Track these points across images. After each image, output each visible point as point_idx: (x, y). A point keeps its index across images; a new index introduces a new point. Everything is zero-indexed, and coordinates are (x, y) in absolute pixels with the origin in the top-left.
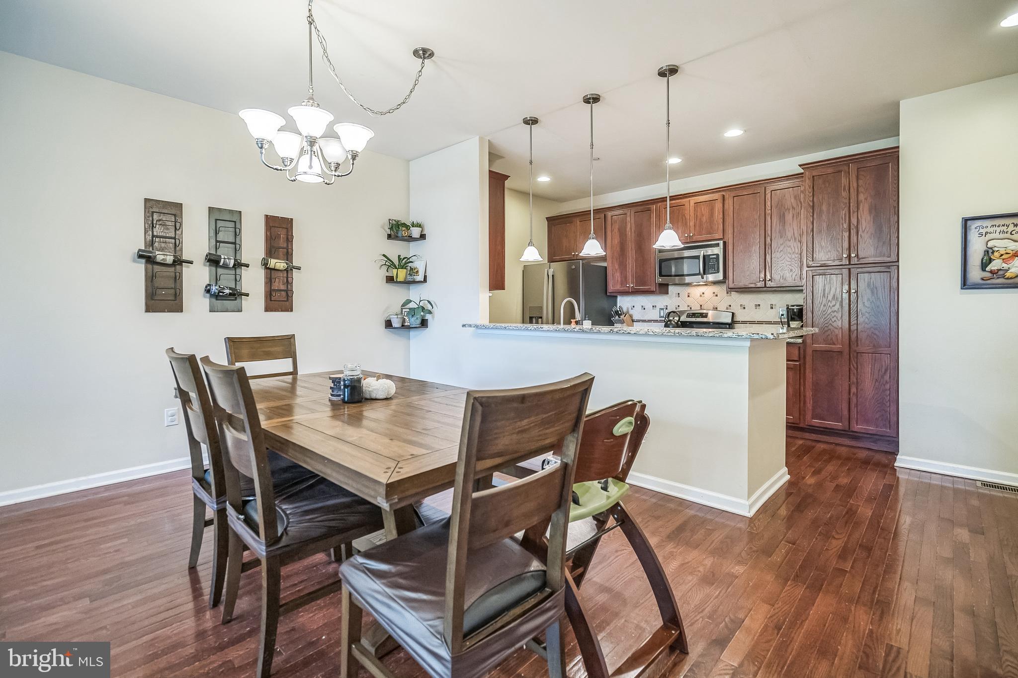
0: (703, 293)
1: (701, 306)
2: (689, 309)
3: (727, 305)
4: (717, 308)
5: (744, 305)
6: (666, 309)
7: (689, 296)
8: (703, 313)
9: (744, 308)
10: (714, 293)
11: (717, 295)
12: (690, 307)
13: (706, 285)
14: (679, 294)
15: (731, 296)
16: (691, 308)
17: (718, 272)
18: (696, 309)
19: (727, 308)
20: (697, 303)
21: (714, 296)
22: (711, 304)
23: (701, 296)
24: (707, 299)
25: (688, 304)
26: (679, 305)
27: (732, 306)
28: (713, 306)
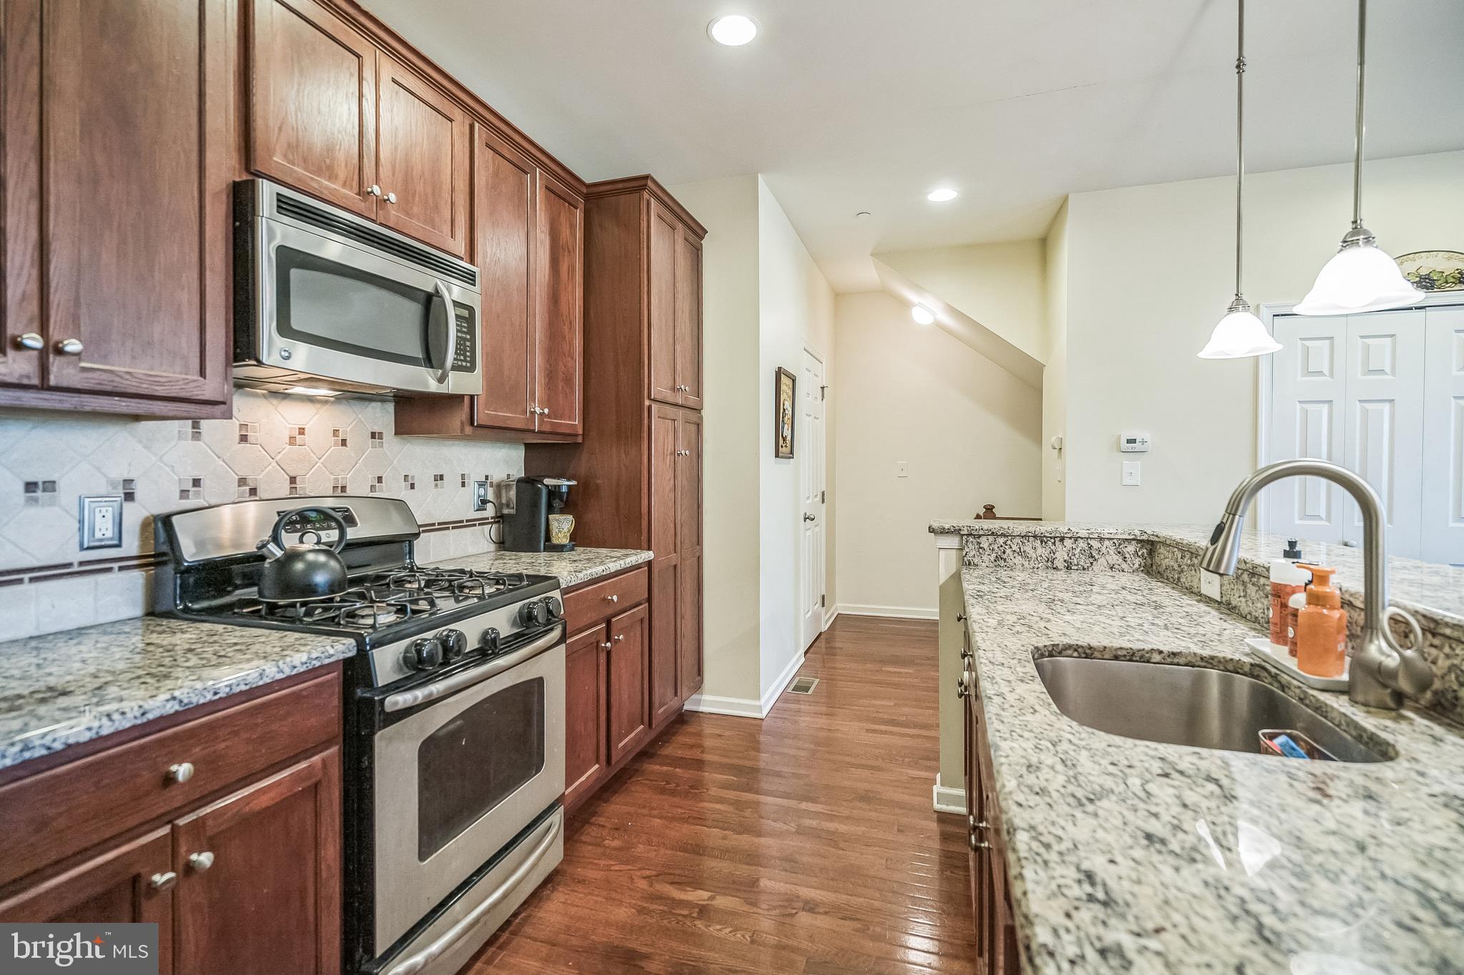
0: (302, 431)
1: (293, 480)
3: (368, 477)
4: (343, 489)
7: (244, 438)
9: (412, 486)
10: (334, 432)
11: (344, 442)
14: (197, 424)
19: (373, 488)
20: (278, 467)
21: (336, 444)
22: (327, 473)
23: (292, 441)
24: (312, 454)
25: (243, 474)
26: (197, 475)
27: (384, 480)
28: (334, 479)
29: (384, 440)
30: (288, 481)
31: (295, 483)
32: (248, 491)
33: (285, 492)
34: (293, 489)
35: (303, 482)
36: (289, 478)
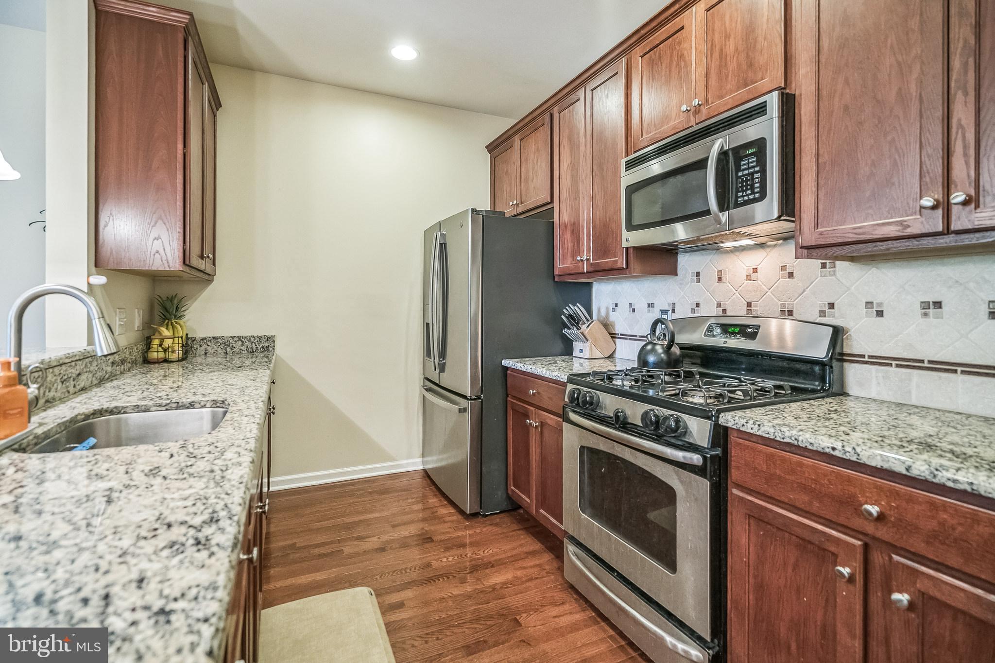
0: (755, 270)
1: (749, 305)
2: (721, 314)
3: (821, 302)
4: (790, 313)
5: (880, 304)
6: (673, 311)
7: (720, 279)
8: (748, 326)
9: (880, 314)
10: (783, 268)
11: (791, 275)
12: (723, 307)
13: (762, 245)
14: (698, 274)
15: (834, 274)
16: (724, 311)
17: (763, 195)
18: (737, 311)
19: (822, 313)
20: (739, 296)
21: (783, 277)
22: (775, 299)
23: (749, 278)
24: (763, 286)
25: (719, 301)
26: (698, 301)
27: (836, 306)
28: (781, 304)
29: (837, 269)
30: (746, 305)
31: (751, 307)
32: (721, 311)
33: (744, 312)
34: (749, 311)
35: (756, 306)
36: (746, 303)
